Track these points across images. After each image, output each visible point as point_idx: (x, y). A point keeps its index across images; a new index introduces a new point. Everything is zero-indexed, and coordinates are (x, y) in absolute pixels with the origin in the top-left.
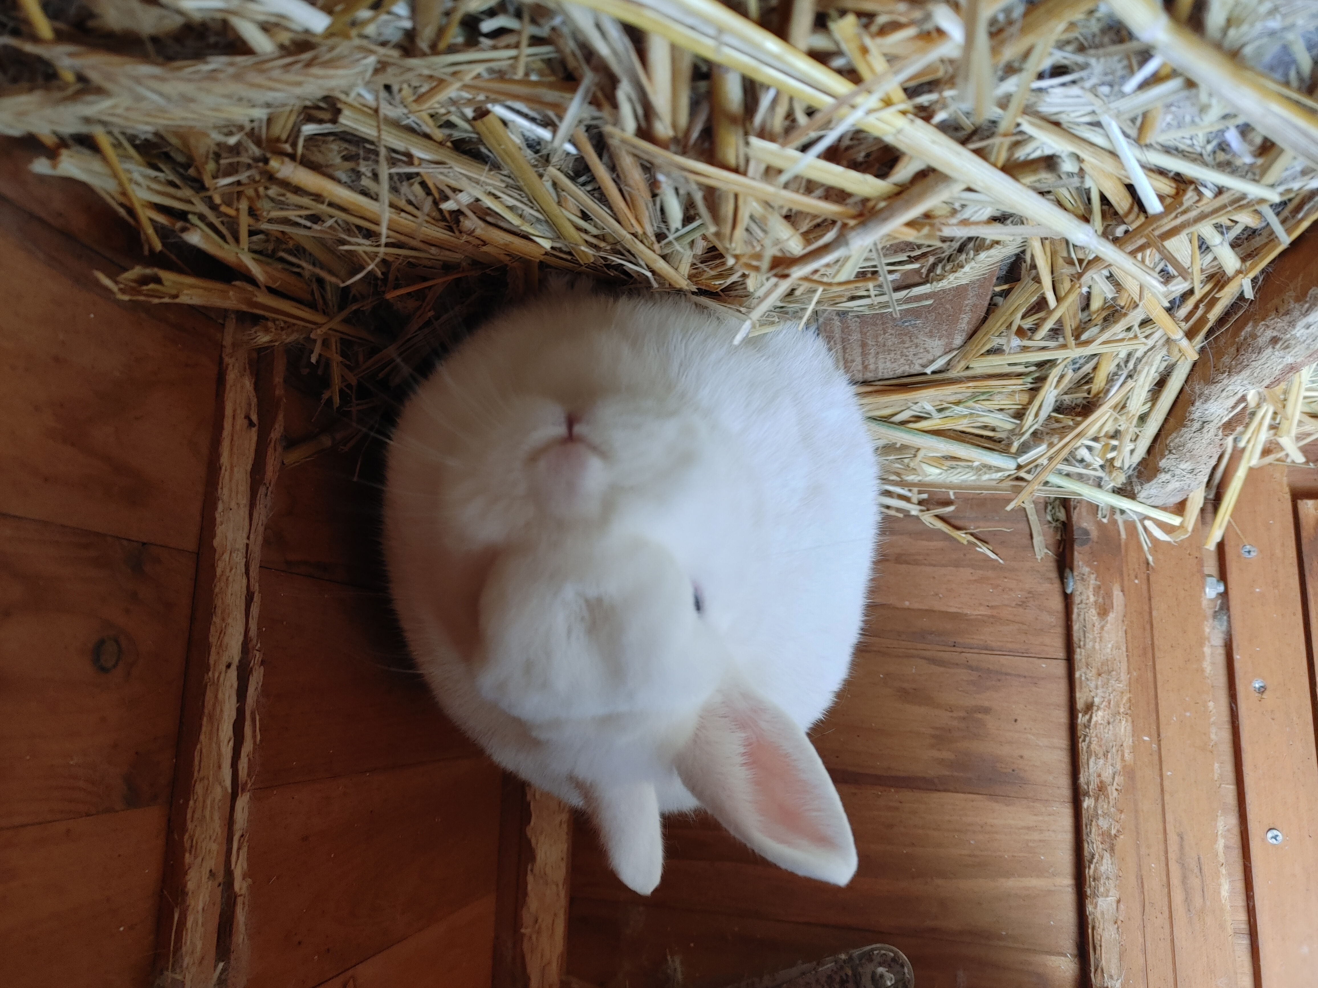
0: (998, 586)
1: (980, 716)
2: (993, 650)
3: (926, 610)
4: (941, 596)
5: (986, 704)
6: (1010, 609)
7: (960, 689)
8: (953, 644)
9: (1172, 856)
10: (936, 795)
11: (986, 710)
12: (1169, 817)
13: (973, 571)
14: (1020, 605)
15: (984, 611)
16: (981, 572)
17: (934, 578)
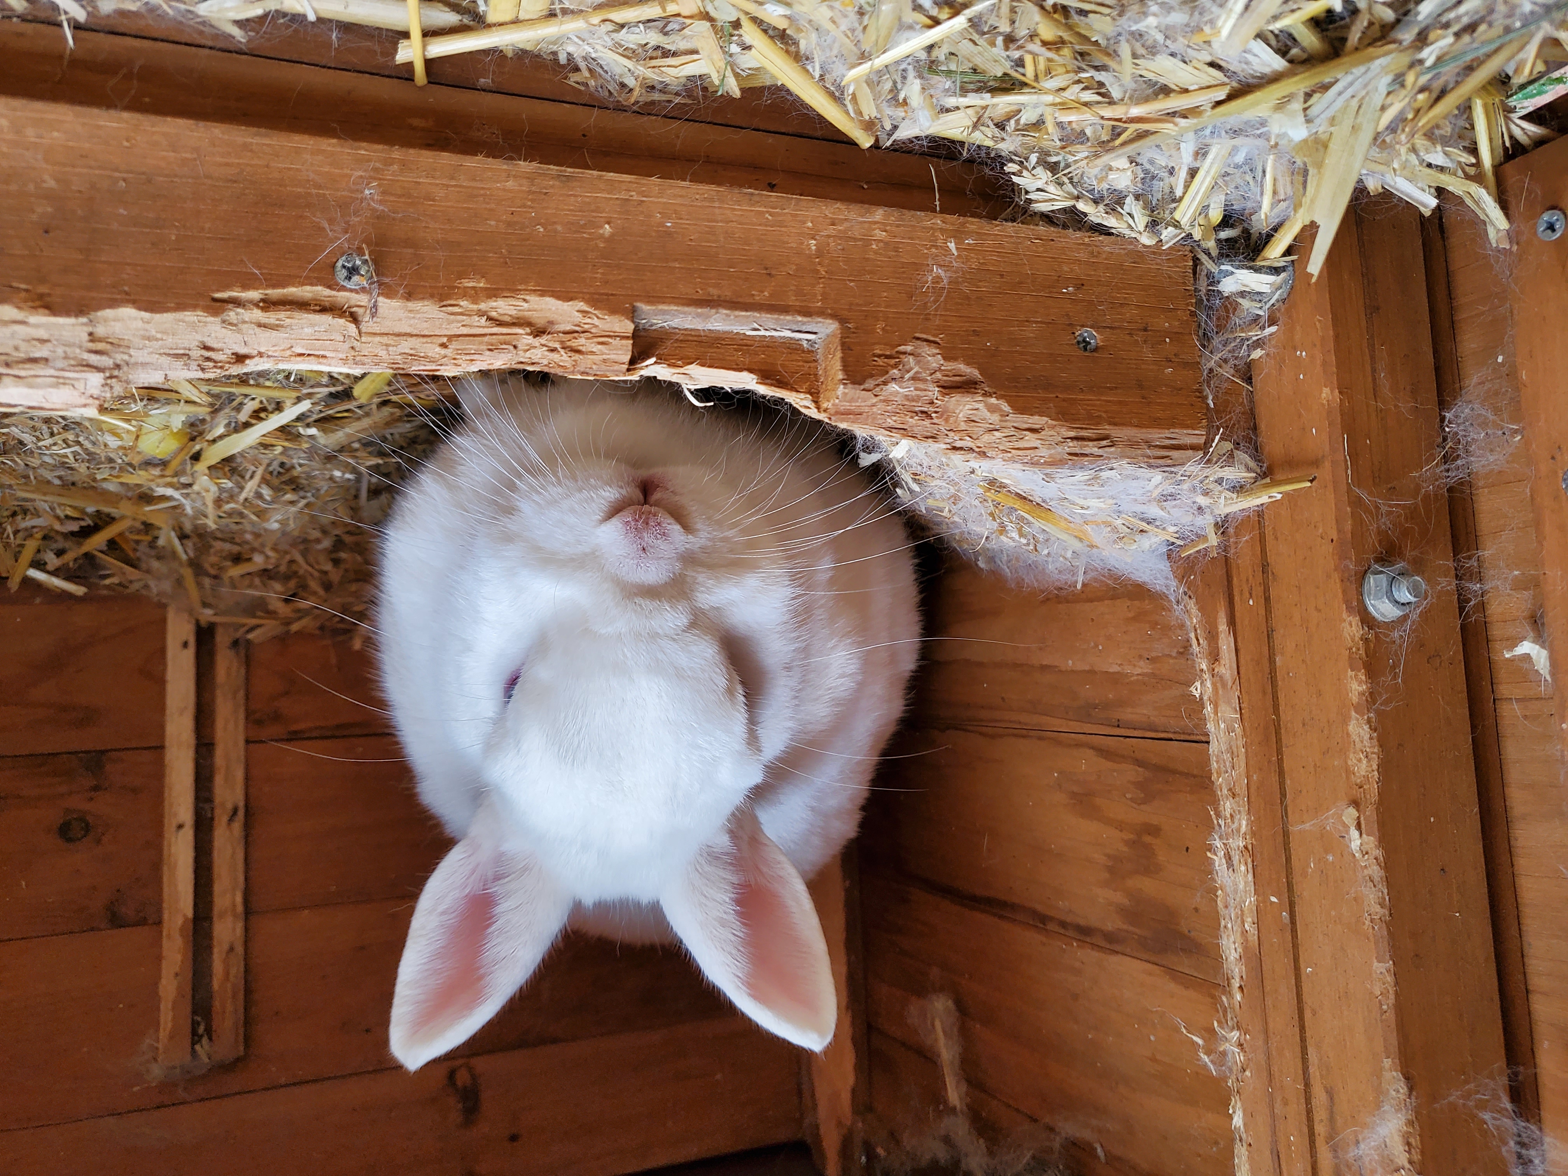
0: (1157, 624)
1: (1147, 839)
2: (1157, 731)
3: (1089, 672)
4: (1100, 648)
5: (1154, 820)
6: (1171, 661)
7: (1128, 796)
8: (1116, 724)
10: (1114, 959)
11: (1154, 830)
13: (1129, 603)
14: (1181, 653)
15: (1143, 668)
16: (1137, 603)
17: (1093, 620)
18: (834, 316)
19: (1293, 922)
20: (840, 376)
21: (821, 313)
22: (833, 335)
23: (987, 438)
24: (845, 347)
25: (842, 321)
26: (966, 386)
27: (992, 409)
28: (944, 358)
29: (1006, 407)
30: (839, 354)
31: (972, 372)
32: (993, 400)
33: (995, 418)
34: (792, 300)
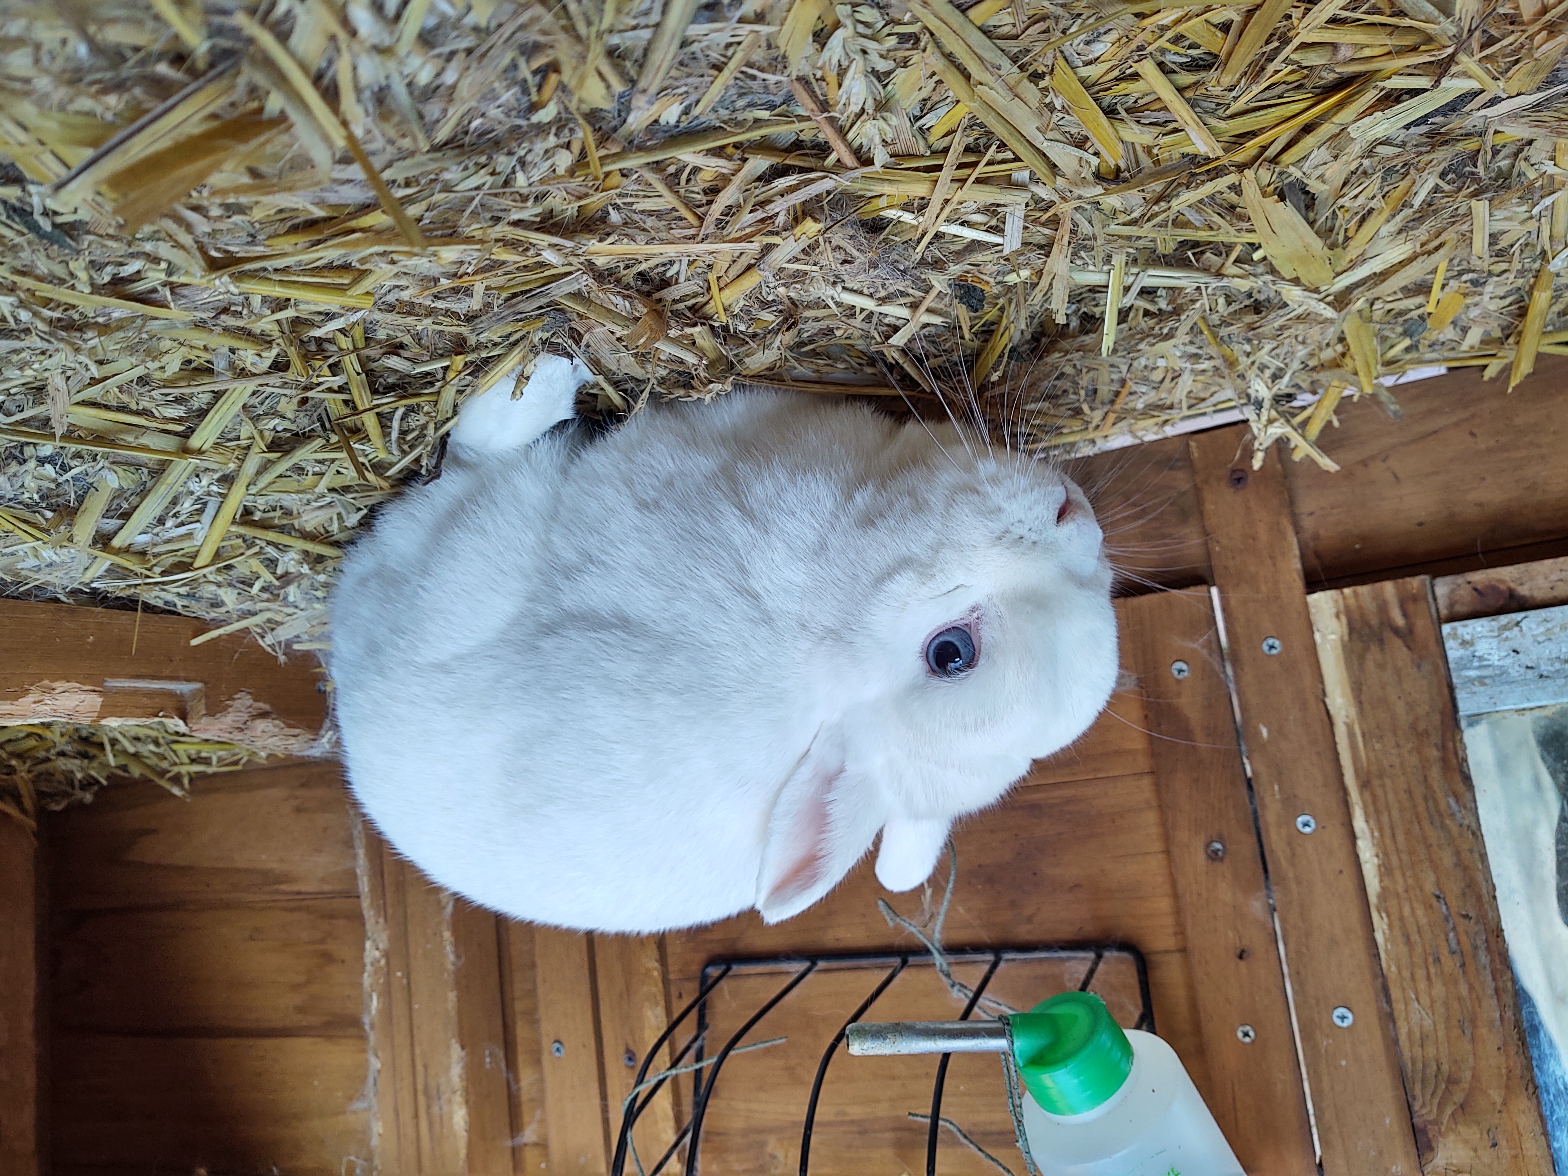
9: (420, 1087)
12: (418, 1051)
18: (201, 681)
19: (409, 984)
20: (204, 712)
21: (194, 680)
22: (199, 690)
23: (270, 740)
24: (207, 697)
25: (206, 683)
26: (264, 715)
27: (276, 726)
28: (255, 701)
29: (282, 725)
30: (203, 701)
31: (266, 707)
32: (277, 722)
33: (276, 730)
34: (182, 674)
